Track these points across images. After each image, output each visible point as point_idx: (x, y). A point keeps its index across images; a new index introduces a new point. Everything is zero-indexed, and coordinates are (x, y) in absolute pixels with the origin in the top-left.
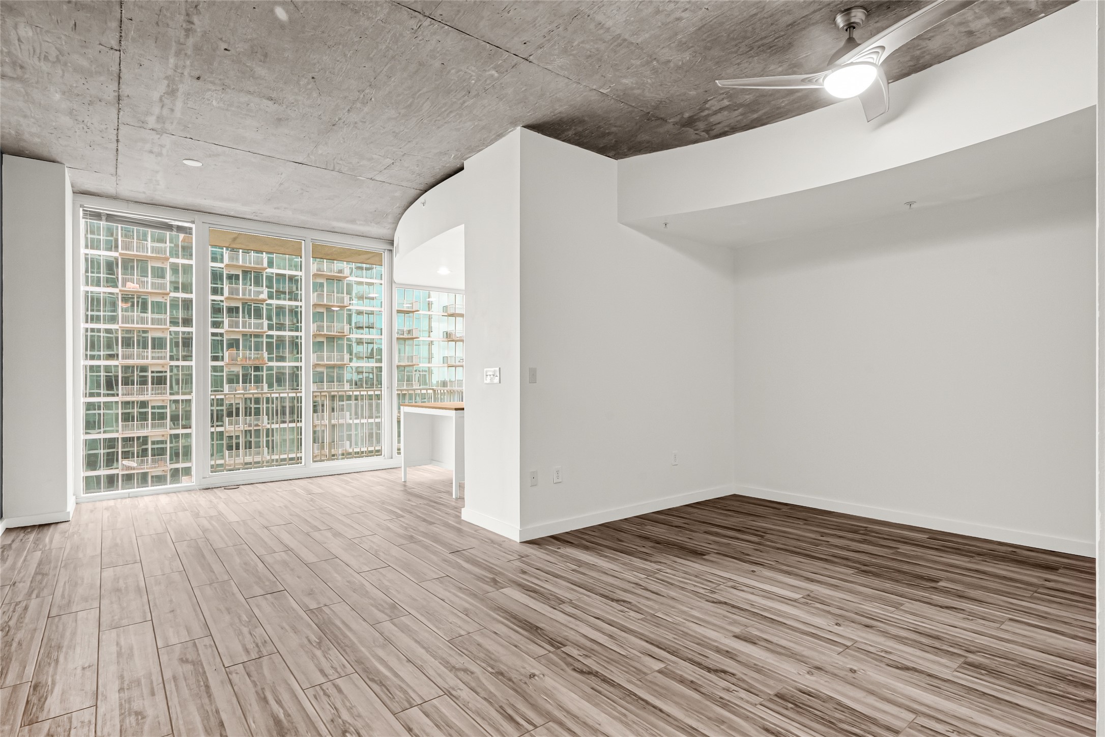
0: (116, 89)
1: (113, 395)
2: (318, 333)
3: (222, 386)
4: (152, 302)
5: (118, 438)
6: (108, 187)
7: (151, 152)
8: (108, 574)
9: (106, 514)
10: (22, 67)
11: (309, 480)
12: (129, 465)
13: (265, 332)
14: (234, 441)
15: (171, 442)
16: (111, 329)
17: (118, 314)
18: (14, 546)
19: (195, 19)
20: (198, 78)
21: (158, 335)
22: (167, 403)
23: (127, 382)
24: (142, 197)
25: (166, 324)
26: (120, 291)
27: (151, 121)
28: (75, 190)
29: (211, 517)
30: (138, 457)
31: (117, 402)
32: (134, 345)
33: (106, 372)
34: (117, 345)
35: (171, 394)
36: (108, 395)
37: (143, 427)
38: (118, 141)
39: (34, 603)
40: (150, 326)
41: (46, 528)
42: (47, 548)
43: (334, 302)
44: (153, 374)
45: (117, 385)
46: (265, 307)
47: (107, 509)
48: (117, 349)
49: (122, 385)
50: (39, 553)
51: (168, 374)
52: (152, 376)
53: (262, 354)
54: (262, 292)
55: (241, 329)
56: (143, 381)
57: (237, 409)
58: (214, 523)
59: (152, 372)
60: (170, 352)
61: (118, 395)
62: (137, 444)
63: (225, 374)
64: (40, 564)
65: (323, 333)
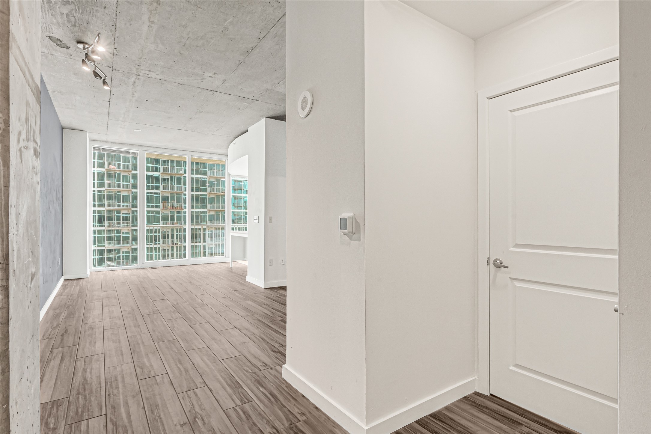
0: (108, 110)
1: (102, 226)
2: (211, 193)
3: (159, 222)
4: (123, 176)
5: (105, 250)
6: (104, 138)
7: (121, 127)
8: (104, 293)
9: (102, 276)
10: (75, 106)
11: (189, 266)
12: (111, 264)
13: (182, 192)
14: (166, 253)
15: (132, 253)
16: (101, 191)
17: (105, 182)
18: (69, 284)
19: (135, 94)
20: (137, 107)
21: (125, 194)
22: (130, 231)
23: (110, 219)
24: (117, 141)
25: (130, 188)
26: (106, 170)
27: (121, 119)
28: (90, 139)
29: (144, 278)
30: (115, 260)
31: (104, 230)
32: (113, 199)
33: (99, 214)
34: (104, 198)
35: (132, 226)
36: (100, 226)
37: (118, 244)
38: (108, 124)
39: (80, 300)
40: (121, 189)
41: (80, 280)
42: (81, 285)
43: (220, 175)
44: (123, 215)
45: (104, 221)
46: (182, 178)
47: (102, 274)
48: (105, 201)
49: (107, 221)
50: (79, 287)
51: (131, 215)
52: (122, 216)
53: (181, 205)
54: (181, 170)
55: (169, 190)
56: (118, 218)
57: (168, 235)
58: (145, 280)
59: (123, 214)
60: (132, 203)
61: (104, 226)
62: (115, 253)
63: (161, 215)
64: (80, 290)
65: (214, 193)
